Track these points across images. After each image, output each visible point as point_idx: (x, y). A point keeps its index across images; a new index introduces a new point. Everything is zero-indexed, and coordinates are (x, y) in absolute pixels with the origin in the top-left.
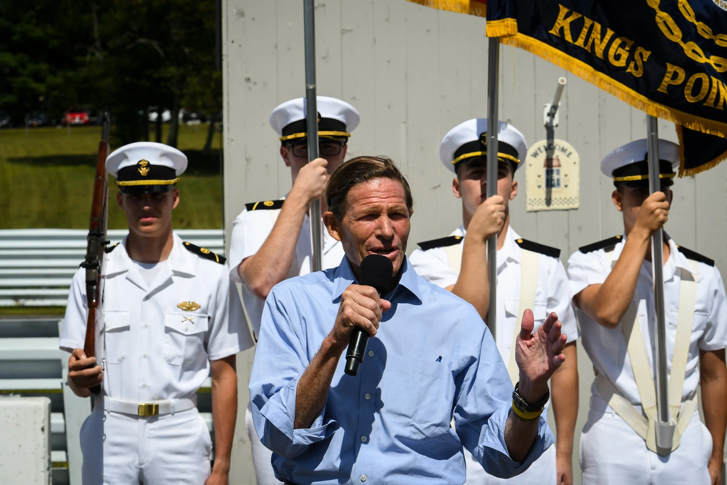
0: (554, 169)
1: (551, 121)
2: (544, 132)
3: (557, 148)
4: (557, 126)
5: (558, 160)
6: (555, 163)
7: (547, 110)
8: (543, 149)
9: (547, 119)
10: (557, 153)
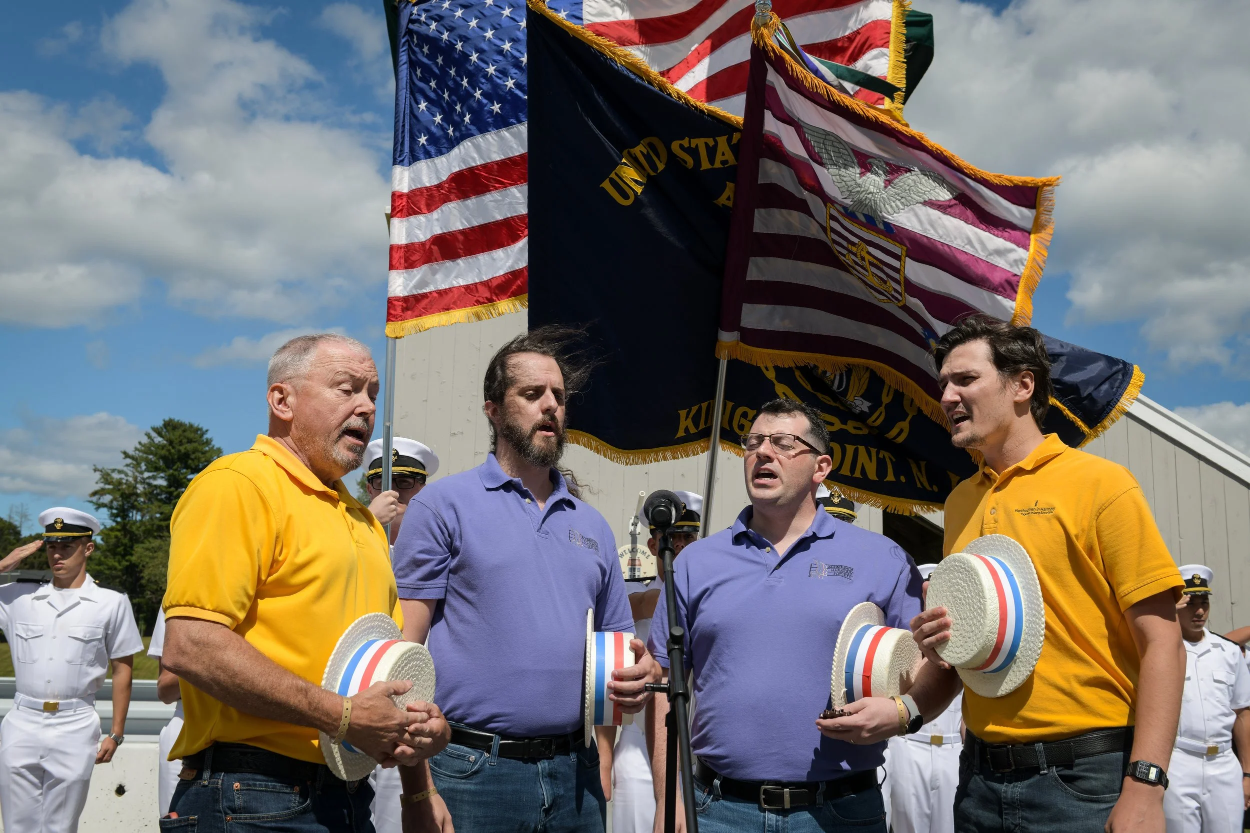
0: (637, 567)
1: (635, 530)
2: (630, 538)
3: (639, 551)
4: (639, 534)
5: (639, 560)
6: (637, 563)
7: (632, 521)
8: (627, 551)
9: (632, 528)
10: (639, 555)
